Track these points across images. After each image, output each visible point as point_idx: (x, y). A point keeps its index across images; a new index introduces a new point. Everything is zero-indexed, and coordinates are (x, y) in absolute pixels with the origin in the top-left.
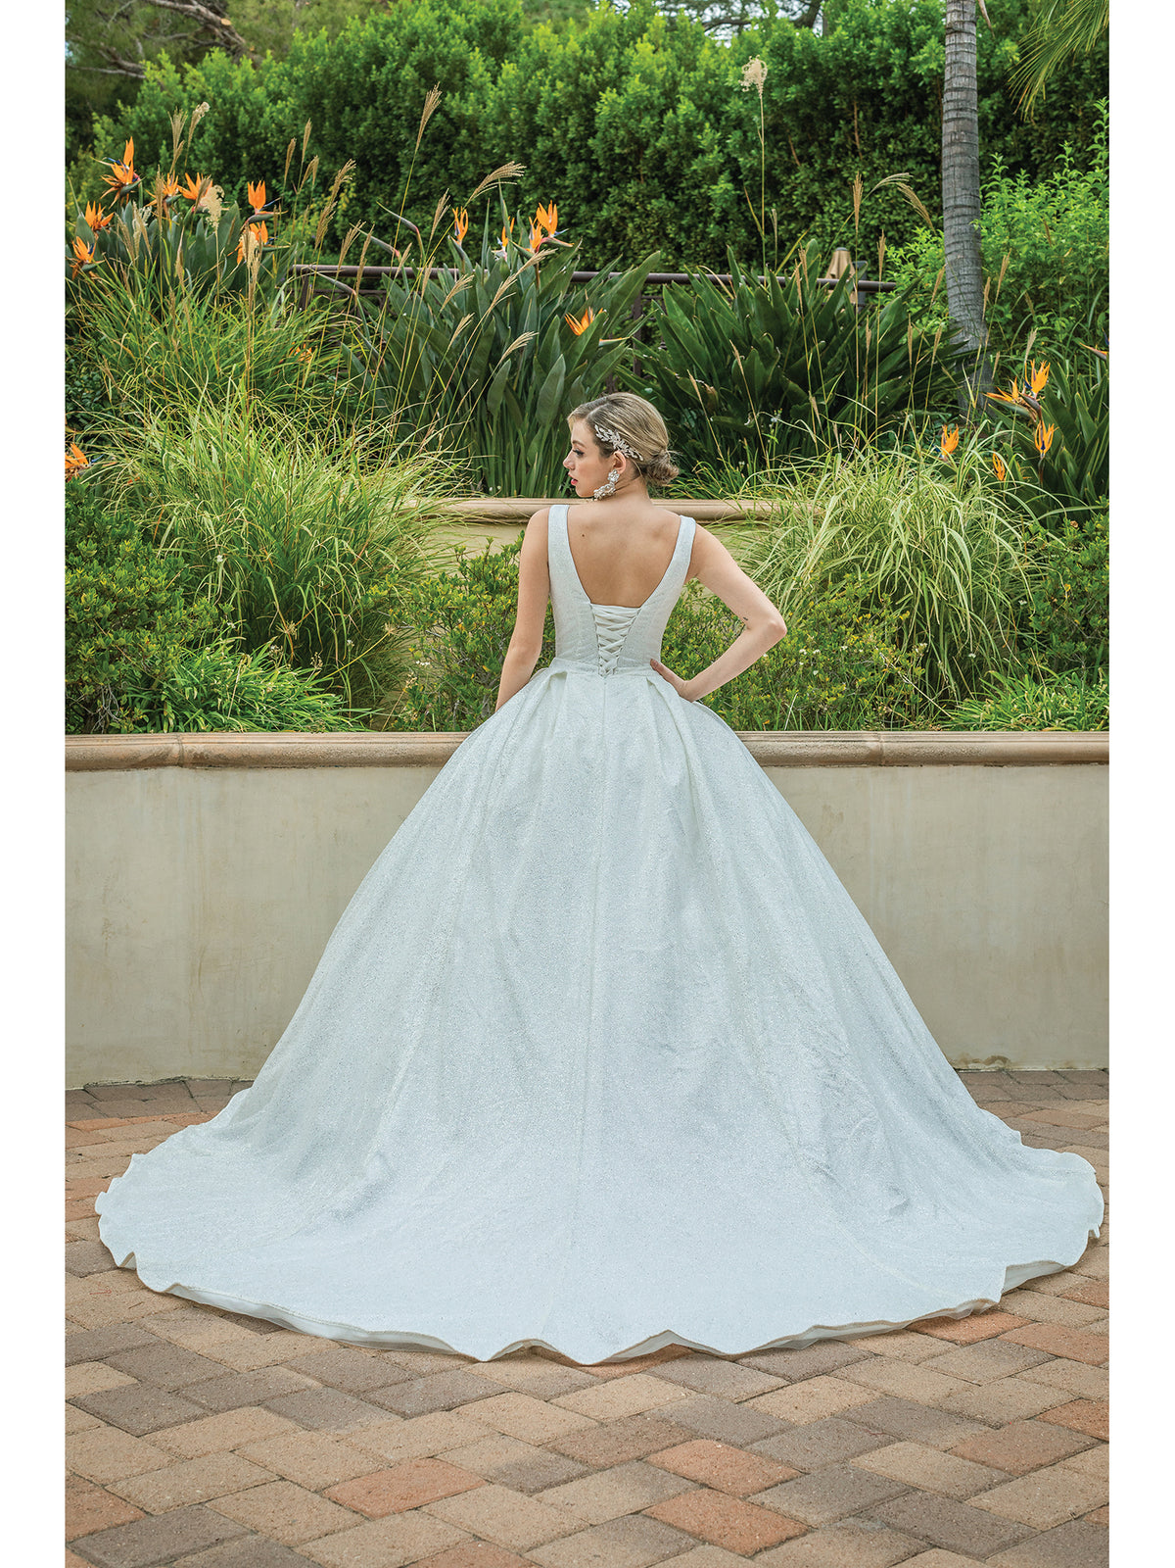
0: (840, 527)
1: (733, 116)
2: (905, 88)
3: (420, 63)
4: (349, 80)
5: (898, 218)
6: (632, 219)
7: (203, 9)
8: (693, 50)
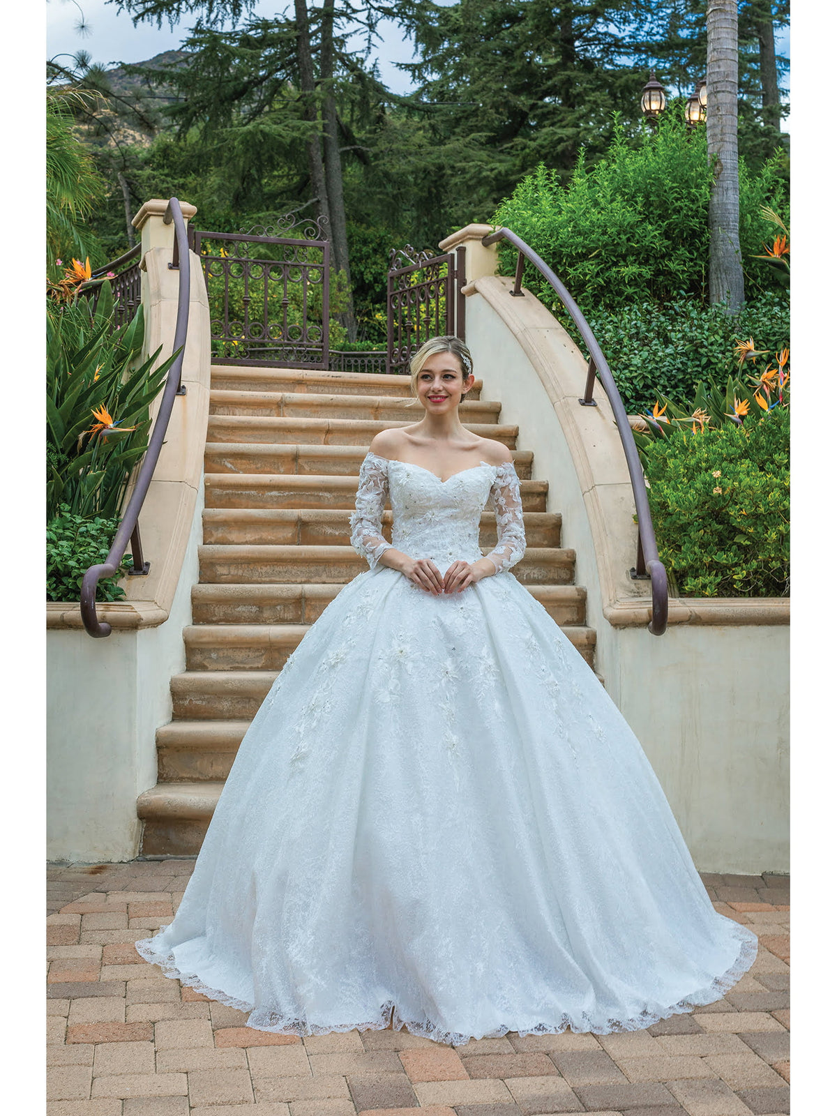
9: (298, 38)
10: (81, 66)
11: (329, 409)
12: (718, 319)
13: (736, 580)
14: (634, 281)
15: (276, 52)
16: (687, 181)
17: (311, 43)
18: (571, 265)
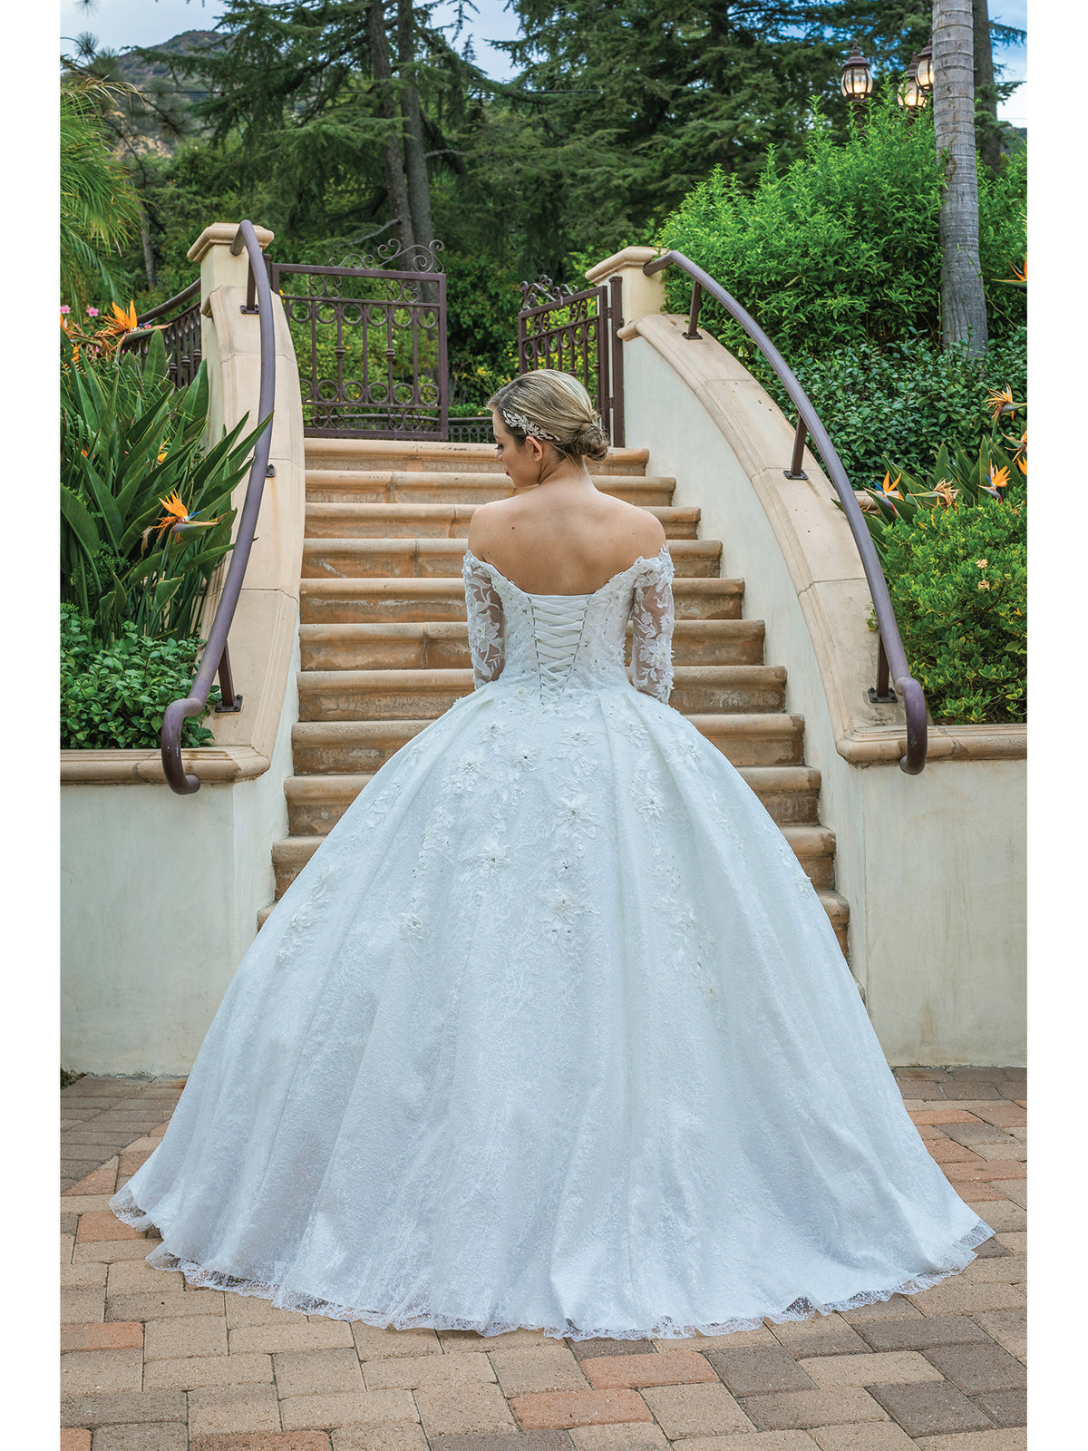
9: (368, 10)
10: (85, 53)
11: (452, 492)
12: (959, 363)
13: (1009, 701)
14: (844, 317)
15: (339, 29)
16: (910, 185)
17: (386, 17)
18: (762, 298)
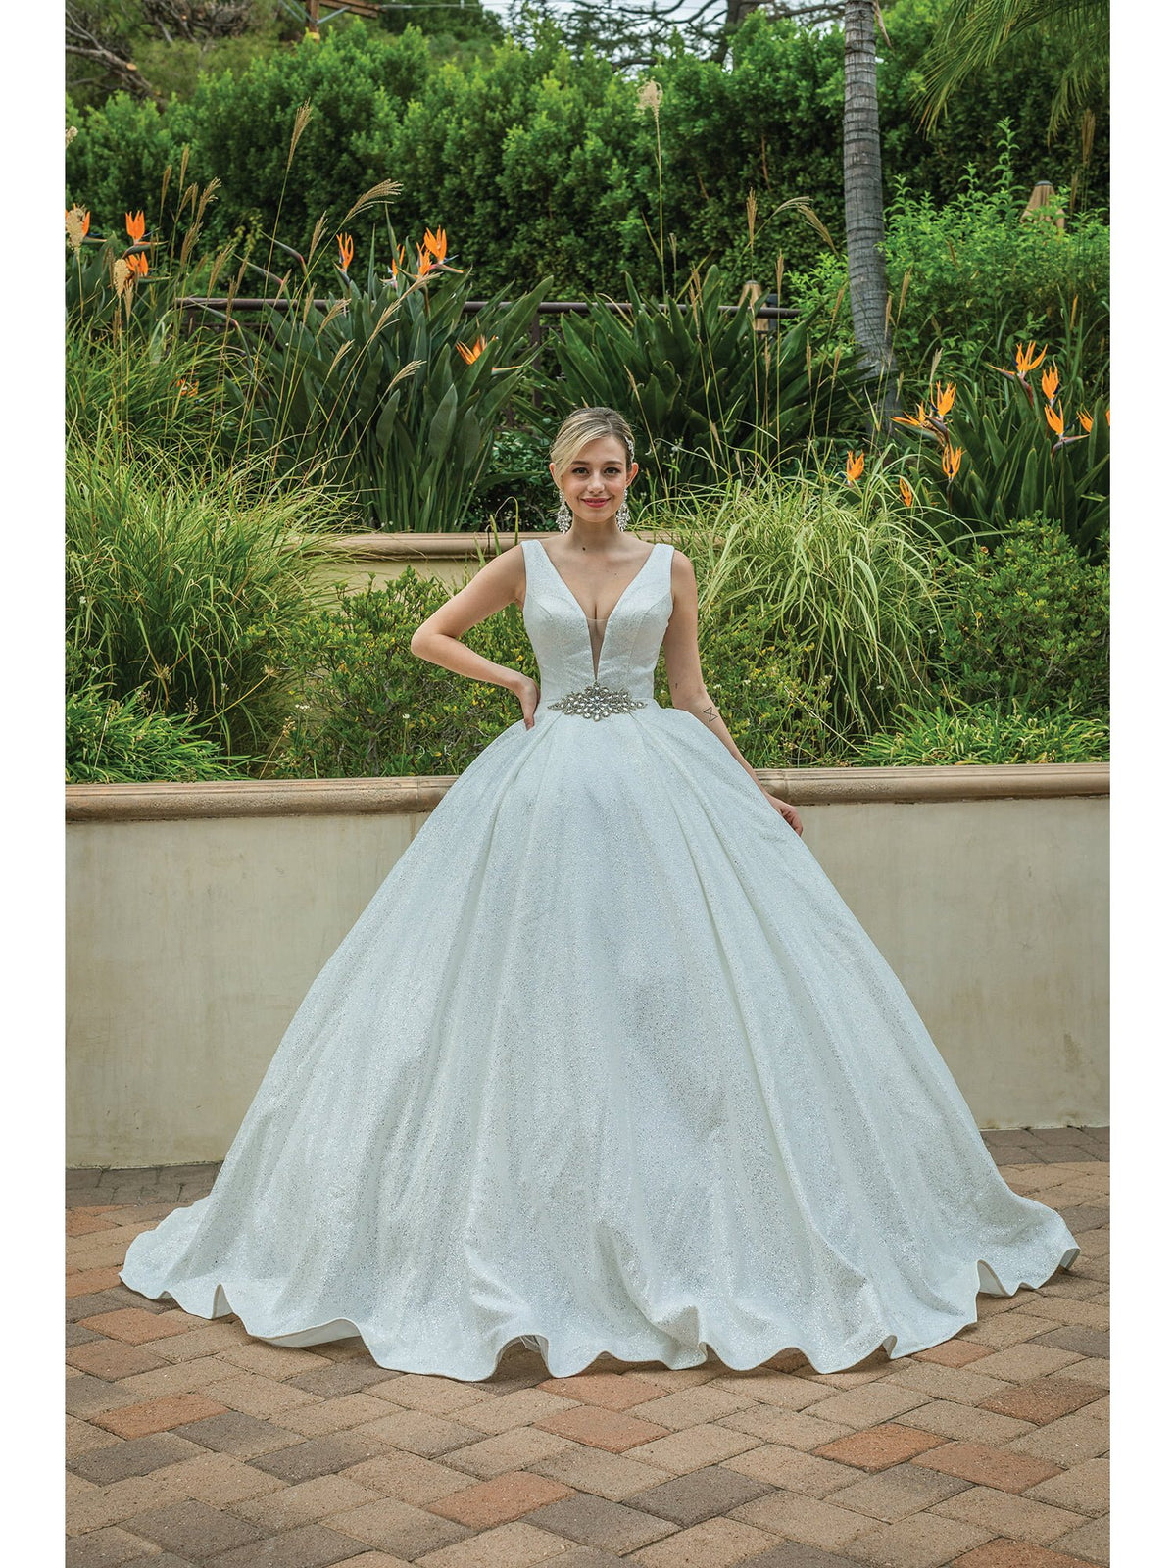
0: (741, 557)
1: (641, 151)
2: (812, 120)
3: (324, 102)
4: (254, 121)
5: (809, 251)
6: (542, 256)
7: (109, 54)
8: (600, 85)
